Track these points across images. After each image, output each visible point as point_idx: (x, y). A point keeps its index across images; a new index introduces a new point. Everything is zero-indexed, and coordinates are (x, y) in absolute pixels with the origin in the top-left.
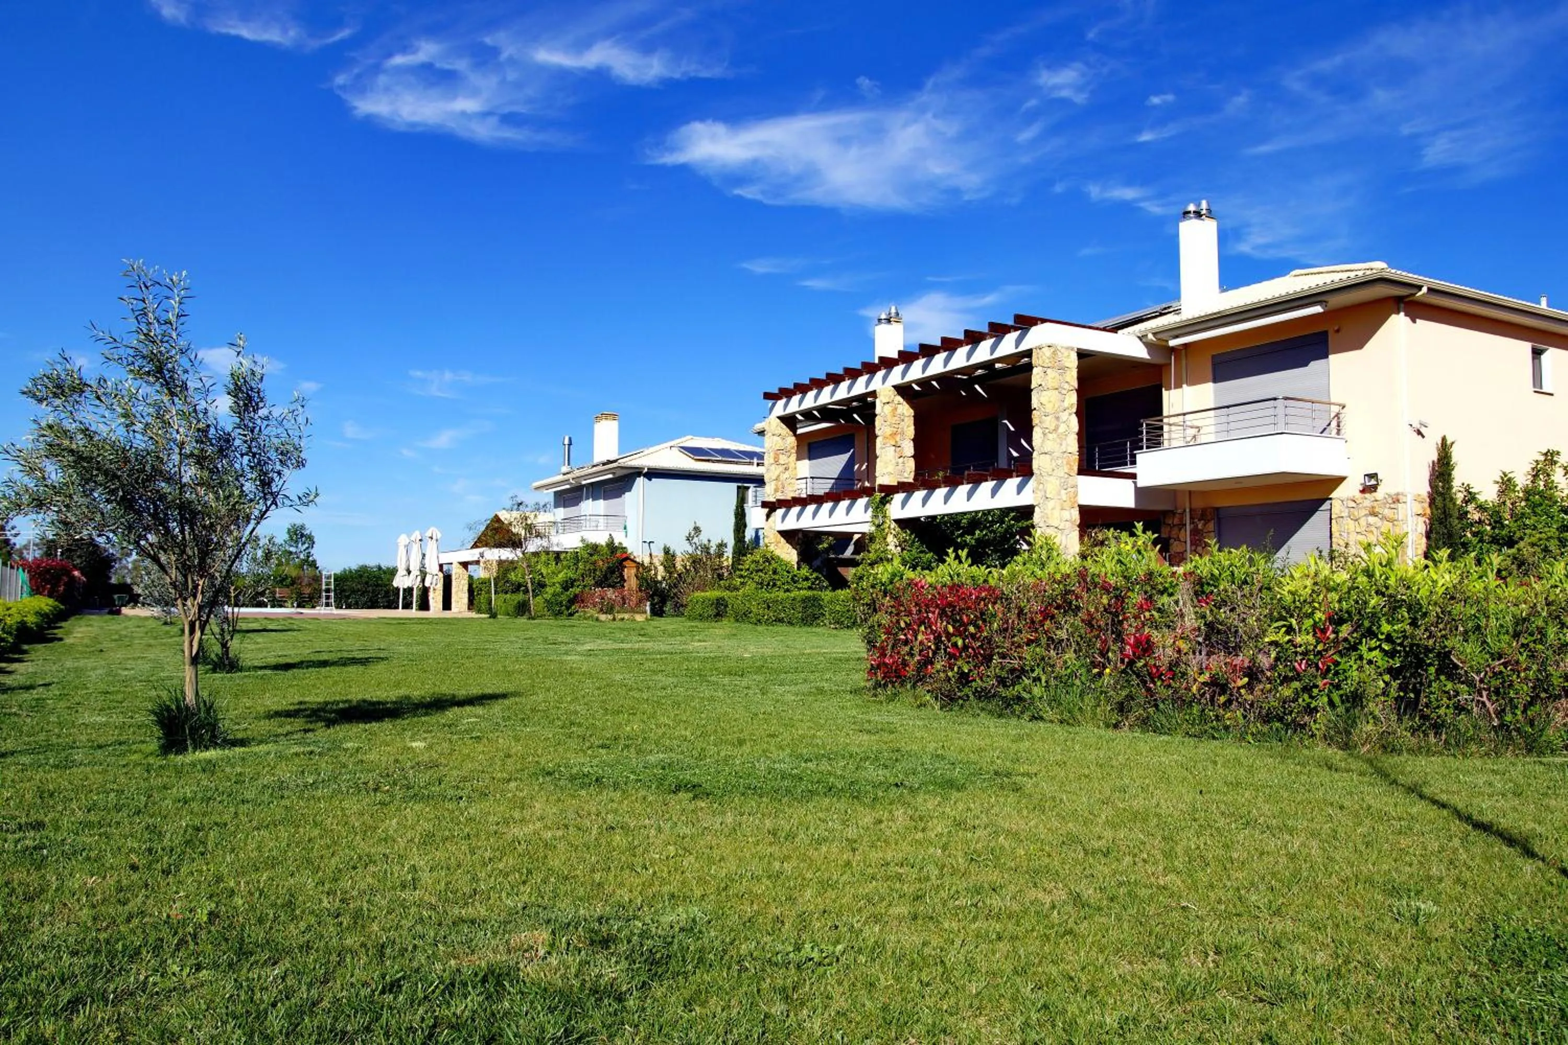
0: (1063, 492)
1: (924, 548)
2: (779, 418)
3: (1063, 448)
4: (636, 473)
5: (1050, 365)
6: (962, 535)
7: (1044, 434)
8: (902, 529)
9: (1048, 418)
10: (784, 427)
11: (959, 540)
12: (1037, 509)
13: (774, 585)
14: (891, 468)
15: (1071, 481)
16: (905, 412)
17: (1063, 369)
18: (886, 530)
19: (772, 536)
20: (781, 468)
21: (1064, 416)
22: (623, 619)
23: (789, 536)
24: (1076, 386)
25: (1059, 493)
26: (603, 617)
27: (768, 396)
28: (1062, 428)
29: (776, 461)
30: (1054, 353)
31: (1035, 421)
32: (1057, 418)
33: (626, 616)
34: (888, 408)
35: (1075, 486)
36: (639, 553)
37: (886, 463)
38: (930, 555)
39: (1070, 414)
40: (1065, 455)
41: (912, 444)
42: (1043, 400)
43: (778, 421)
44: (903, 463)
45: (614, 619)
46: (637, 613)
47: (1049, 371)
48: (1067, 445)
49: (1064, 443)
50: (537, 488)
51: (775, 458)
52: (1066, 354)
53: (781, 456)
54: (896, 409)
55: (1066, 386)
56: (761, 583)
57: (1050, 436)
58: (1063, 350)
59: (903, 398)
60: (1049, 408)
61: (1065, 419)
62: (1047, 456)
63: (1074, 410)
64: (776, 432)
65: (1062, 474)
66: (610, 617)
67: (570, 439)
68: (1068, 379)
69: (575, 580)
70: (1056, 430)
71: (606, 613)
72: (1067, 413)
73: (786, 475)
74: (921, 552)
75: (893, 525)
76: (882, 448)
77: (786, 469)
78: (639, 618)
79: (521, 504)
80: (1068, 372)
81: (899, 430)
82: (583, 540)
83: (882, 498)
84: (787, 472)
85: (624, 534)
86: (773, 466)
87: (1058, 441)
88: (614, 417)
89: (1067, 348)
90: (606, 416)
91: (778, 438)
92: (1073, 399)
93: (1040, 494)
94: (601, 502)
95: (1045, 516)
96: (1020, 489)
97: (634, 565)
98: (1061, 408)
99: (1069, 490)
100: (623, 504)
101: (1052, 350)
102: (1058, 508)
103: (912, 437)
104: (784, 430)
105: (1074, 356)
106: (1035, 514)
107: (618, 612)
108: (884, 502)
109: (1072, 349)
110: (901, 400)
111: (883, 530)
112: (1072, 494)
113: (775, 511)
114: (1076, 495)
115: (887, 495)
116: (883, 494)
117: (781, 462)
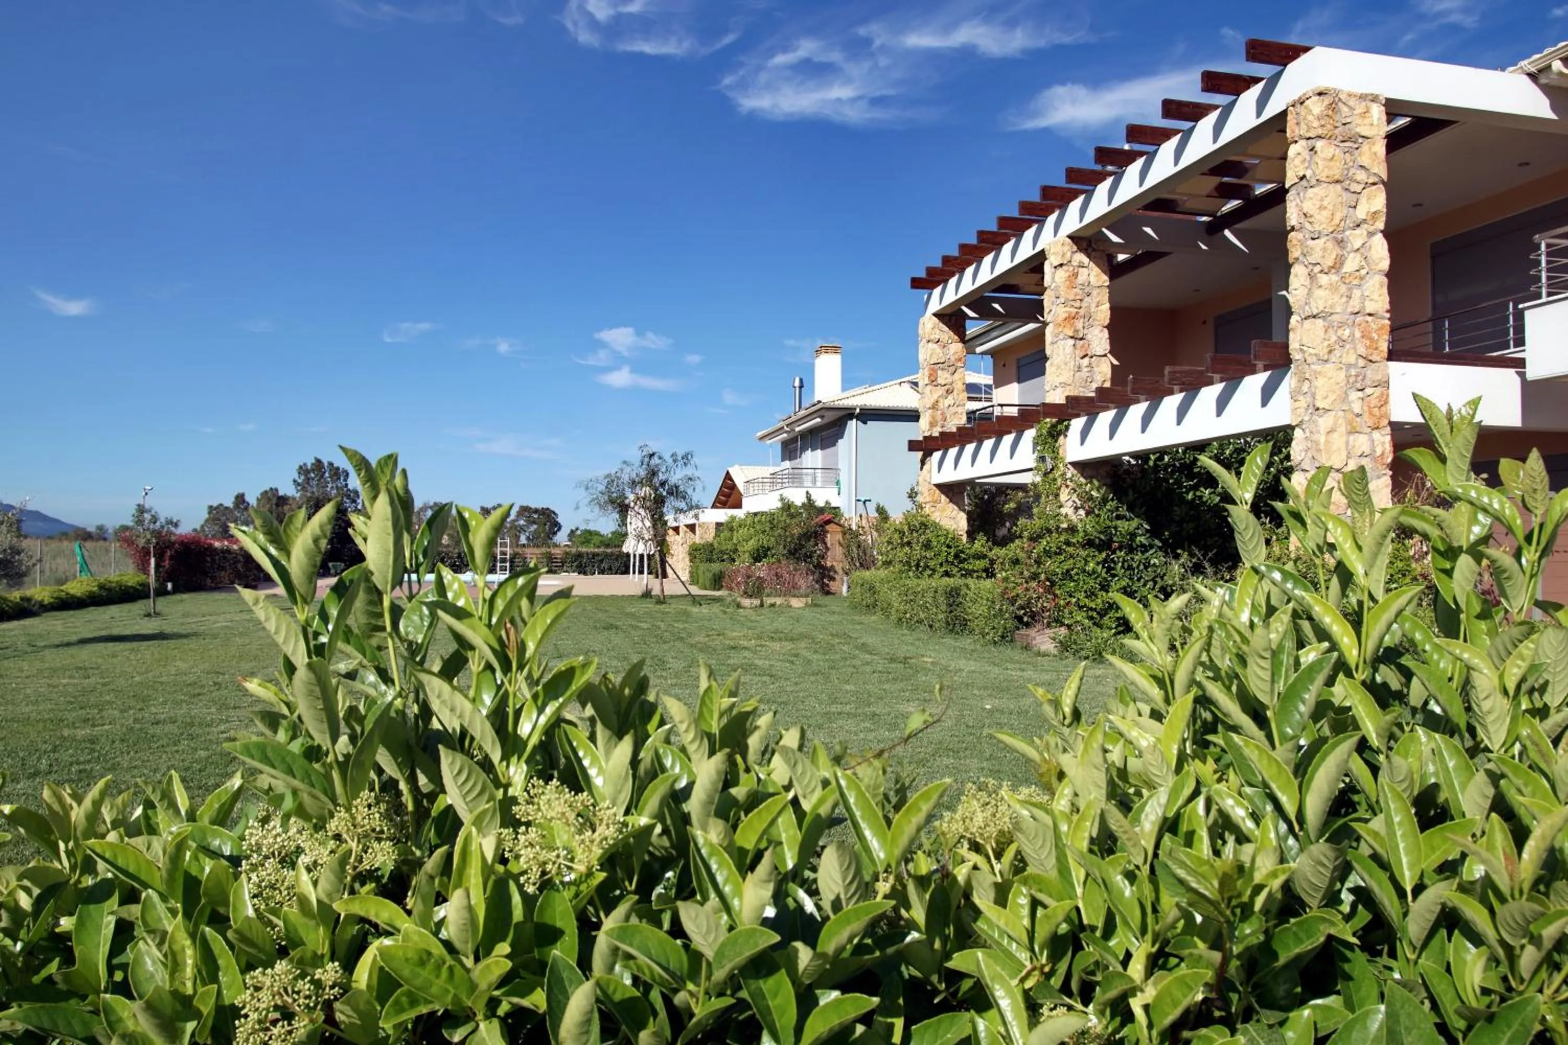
0: (1354, 396)
1: (1123, 511)
2: (935, 315)
3: (1355, 305)
4: (848, 414)
5: (1320, 131)
6: (1195, 488)
7: (1311, 276)
8: (1089, 478)
9: (1319, 242)
10: (946, 329)
11: (1190, 496)
12: (1298, 433)
13: (927, 567)
14: (1066, 376)
15: (1372, 374)
16: (1093, 280)
17: (1353, 141)
18: (1059, 481)
19: (926, 494)
20: (941, 391)
21: (1356, 238)
22: (773, 605)
23: (952, 490)
24: (1385, 176)
25: (1345, 398)
26: (746, 602)
27: (917, 283)
28: (1352, 264)
29: (933, 381)
30: (1333, 107)
31: (1294, 252)
32: (1340, 243)
33: (778, 601)
34: (1062, 274)
35: (1386, 384)
36: (851, 515)
37: (1059, 367)
38: (1135, 523)
39: (1371, 234)
40: (1359, 319)
41: (1106, 333)
42: (1308, 207)
43: (935, 319)
44: (1090, 365)
45: (762, 605)
46: (794, 596)
47: (1319, 144)
48: (1363, 298)
49: (1357, 293)
50: (761, 438)
51: (931, 375)
52: (1360, 108)
53: (939, 372)
54: (1076, 275)
55: (1361, 176)
56: (908, 563)
57: (1324, 279)
58: (1352, 102)
59: (1089, 256)
60: (1321, 221)
61: (1357, 244)
62: (1319, 322)
63: (1381, 225)
64: (932, 337)
65: (1352, 359)
66: (757, 602)
67: (801, 381)
68: (1365, 160)
69: (769, 549)
70: (1338, 265)
71: (751, 596)
72: (1362, 231)
73: (950, 400)
74: (1119, 517)
75: (1071, 472)
76: (1053, 343)
77: (949, 392)
78: (796, 603)
79: (653, 454)
80: (1365, 147)
81: (1082, 312)
82: (782, 499)
83: (1054, 426)
84: (950, 397)
85: (836, 490)
86: (929, 388)
87: (1343, 289)
88: (835, 349)
89: (1362, 97)
90: (827, 349)
91: (935, 346)
92: (1377, 201)
93: (1303, 402)
94: (819, 452)
95: (1313, 447)
96: (1267, 393)
97: (839, 529)
98: (1349, 223)
99: (1369, 391)
100: (836, 454)
101: (1327, 100)
102: (1342, 429)
103: (1107, 322)
104: (946, 334)
105: (1377, 112)
106: (1294, 444)
107: (768, 595)
108: (1056, 433)
109: (1374, 99)
110: (1086, 260)
111: (1055, 480)
112: (1374, 402)
113: (931, 455)
114: (1384, 402)
115: (1061, 422)
116: (1054, 420)
117: (941, 381)
